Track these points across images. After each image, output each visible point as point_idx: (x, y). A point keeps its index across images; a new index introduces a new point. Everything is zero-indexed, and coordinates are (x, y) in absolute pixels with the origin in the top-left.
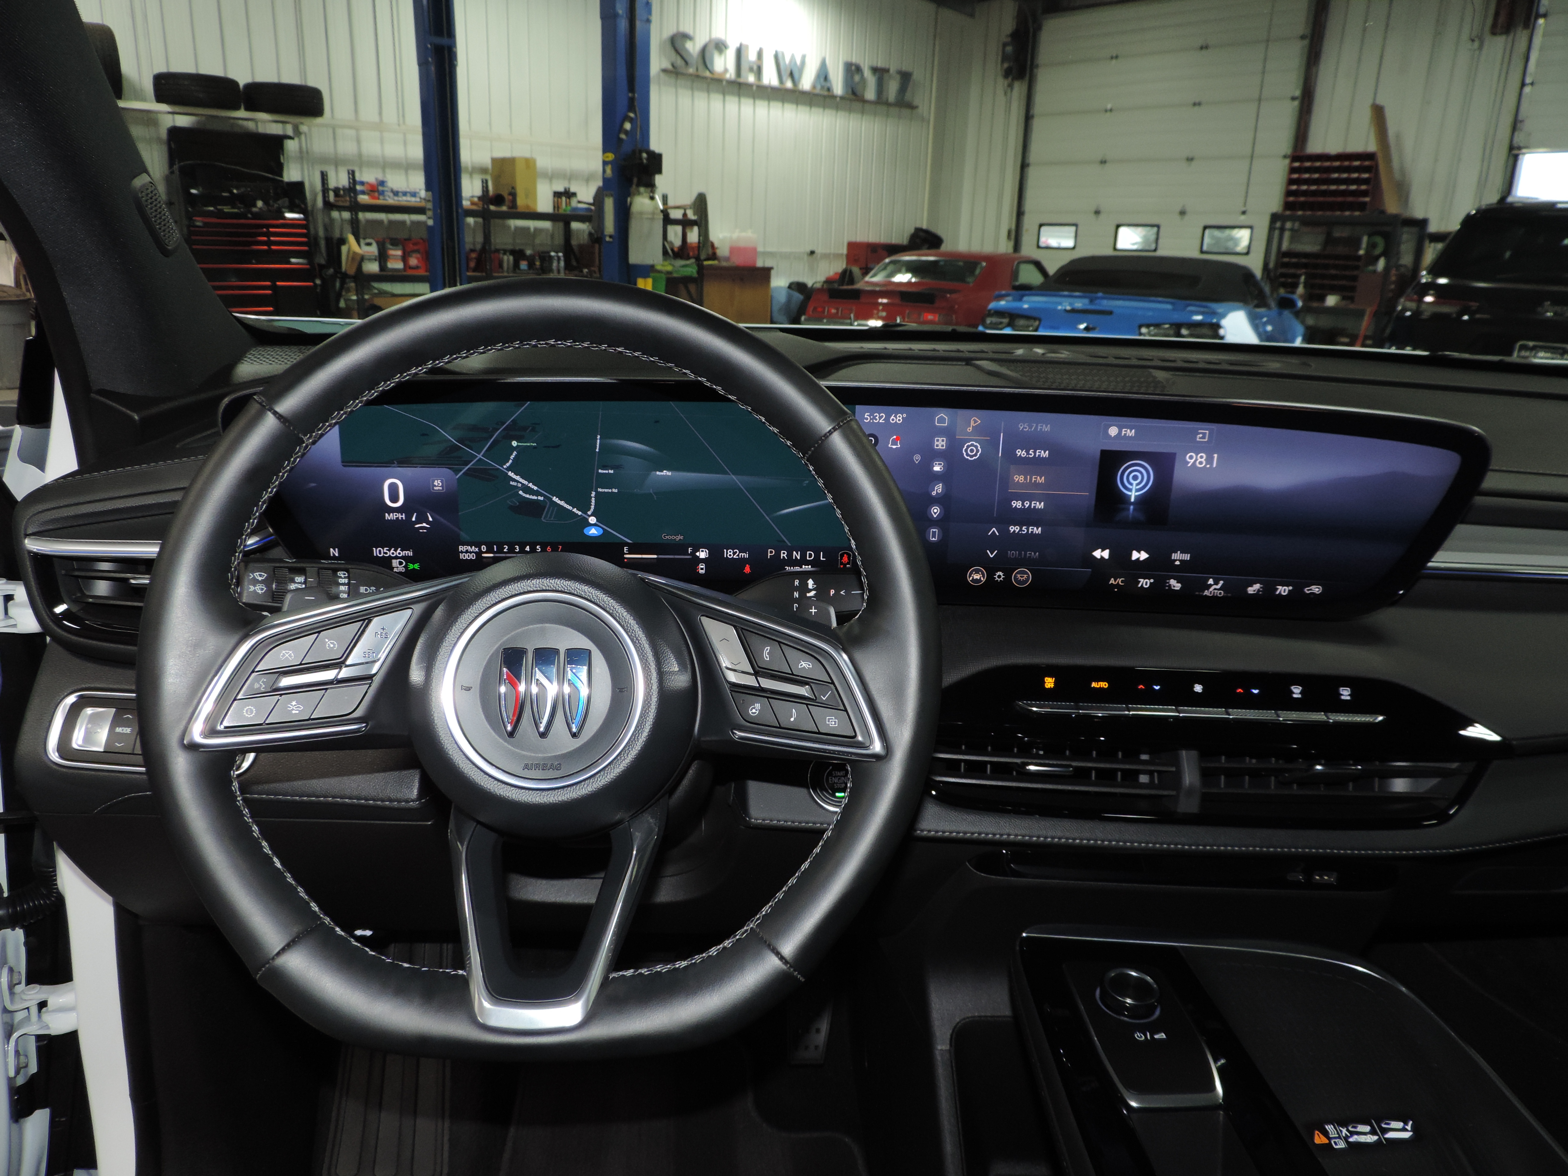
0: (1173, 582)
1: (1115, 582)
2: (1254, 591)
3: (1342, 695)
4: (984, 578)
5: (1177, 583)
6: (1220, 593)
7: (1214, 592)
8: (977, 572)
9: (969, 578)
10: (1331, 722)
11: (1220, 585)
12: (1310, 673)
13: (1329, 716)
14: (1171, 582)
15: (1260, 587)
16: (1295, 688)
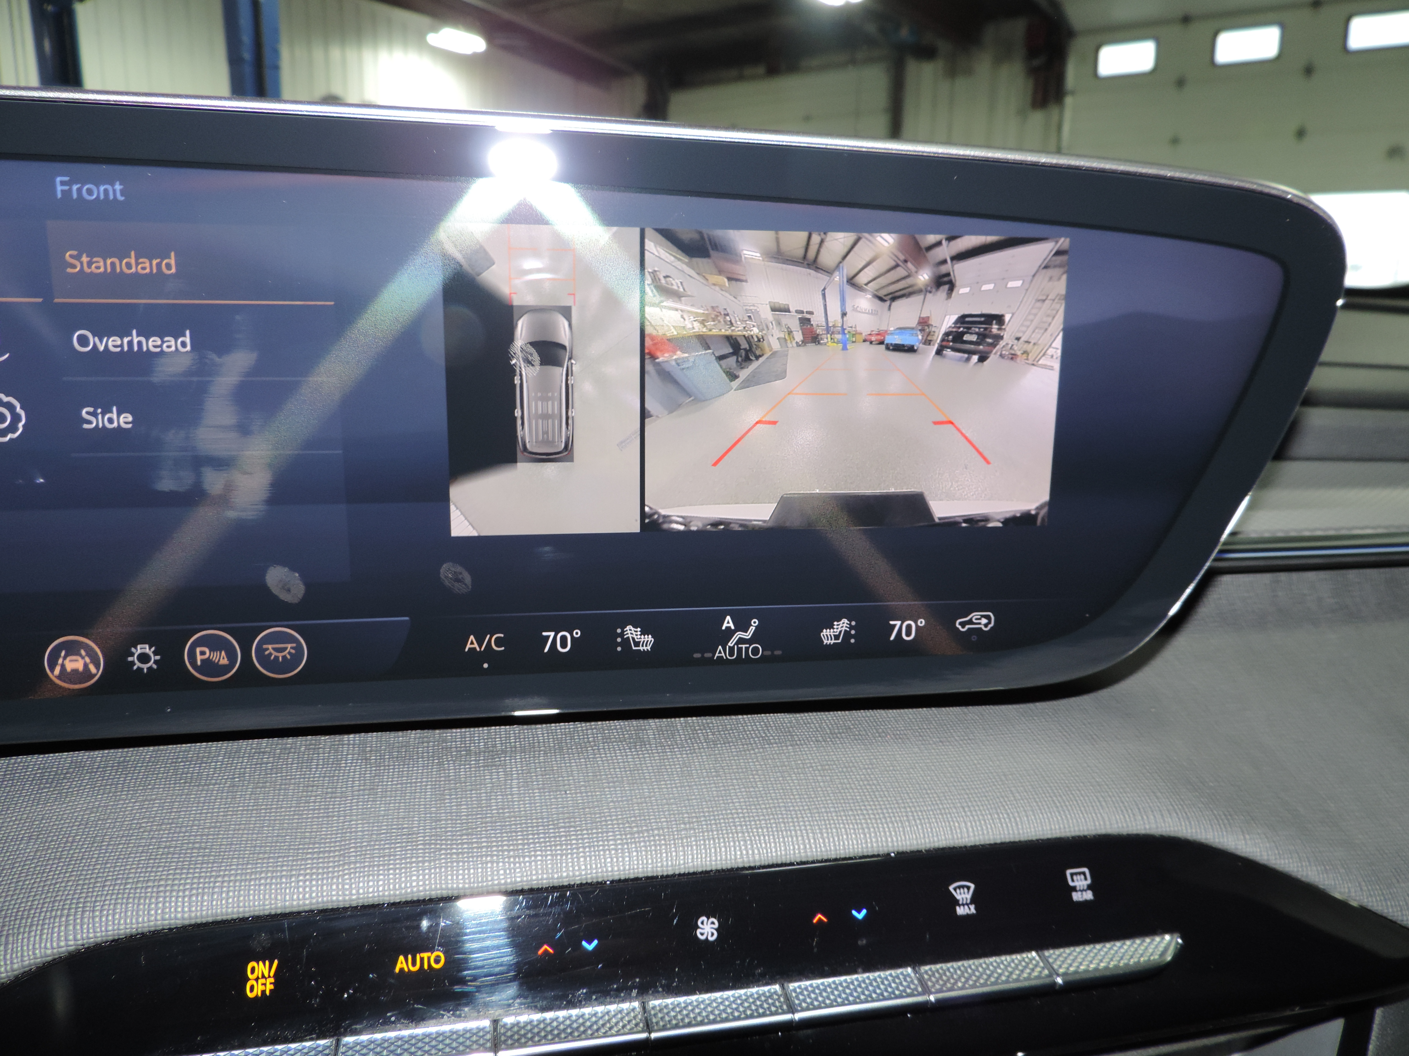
0: (632, 632)
1: (480, 647)
2: (837, 637)
3: (1074, 889)
4: (97, 667)
5: (643, 633)
6: (755, 651)
7: (740, 650)
8: (72, 649)
9: (52, 670)
10: (1060, 985)
11: (752, 629)
12: (992, 842)
13: (1051, 960)
14: (629, 632)
15: (851, 627)
16: (960, 887)
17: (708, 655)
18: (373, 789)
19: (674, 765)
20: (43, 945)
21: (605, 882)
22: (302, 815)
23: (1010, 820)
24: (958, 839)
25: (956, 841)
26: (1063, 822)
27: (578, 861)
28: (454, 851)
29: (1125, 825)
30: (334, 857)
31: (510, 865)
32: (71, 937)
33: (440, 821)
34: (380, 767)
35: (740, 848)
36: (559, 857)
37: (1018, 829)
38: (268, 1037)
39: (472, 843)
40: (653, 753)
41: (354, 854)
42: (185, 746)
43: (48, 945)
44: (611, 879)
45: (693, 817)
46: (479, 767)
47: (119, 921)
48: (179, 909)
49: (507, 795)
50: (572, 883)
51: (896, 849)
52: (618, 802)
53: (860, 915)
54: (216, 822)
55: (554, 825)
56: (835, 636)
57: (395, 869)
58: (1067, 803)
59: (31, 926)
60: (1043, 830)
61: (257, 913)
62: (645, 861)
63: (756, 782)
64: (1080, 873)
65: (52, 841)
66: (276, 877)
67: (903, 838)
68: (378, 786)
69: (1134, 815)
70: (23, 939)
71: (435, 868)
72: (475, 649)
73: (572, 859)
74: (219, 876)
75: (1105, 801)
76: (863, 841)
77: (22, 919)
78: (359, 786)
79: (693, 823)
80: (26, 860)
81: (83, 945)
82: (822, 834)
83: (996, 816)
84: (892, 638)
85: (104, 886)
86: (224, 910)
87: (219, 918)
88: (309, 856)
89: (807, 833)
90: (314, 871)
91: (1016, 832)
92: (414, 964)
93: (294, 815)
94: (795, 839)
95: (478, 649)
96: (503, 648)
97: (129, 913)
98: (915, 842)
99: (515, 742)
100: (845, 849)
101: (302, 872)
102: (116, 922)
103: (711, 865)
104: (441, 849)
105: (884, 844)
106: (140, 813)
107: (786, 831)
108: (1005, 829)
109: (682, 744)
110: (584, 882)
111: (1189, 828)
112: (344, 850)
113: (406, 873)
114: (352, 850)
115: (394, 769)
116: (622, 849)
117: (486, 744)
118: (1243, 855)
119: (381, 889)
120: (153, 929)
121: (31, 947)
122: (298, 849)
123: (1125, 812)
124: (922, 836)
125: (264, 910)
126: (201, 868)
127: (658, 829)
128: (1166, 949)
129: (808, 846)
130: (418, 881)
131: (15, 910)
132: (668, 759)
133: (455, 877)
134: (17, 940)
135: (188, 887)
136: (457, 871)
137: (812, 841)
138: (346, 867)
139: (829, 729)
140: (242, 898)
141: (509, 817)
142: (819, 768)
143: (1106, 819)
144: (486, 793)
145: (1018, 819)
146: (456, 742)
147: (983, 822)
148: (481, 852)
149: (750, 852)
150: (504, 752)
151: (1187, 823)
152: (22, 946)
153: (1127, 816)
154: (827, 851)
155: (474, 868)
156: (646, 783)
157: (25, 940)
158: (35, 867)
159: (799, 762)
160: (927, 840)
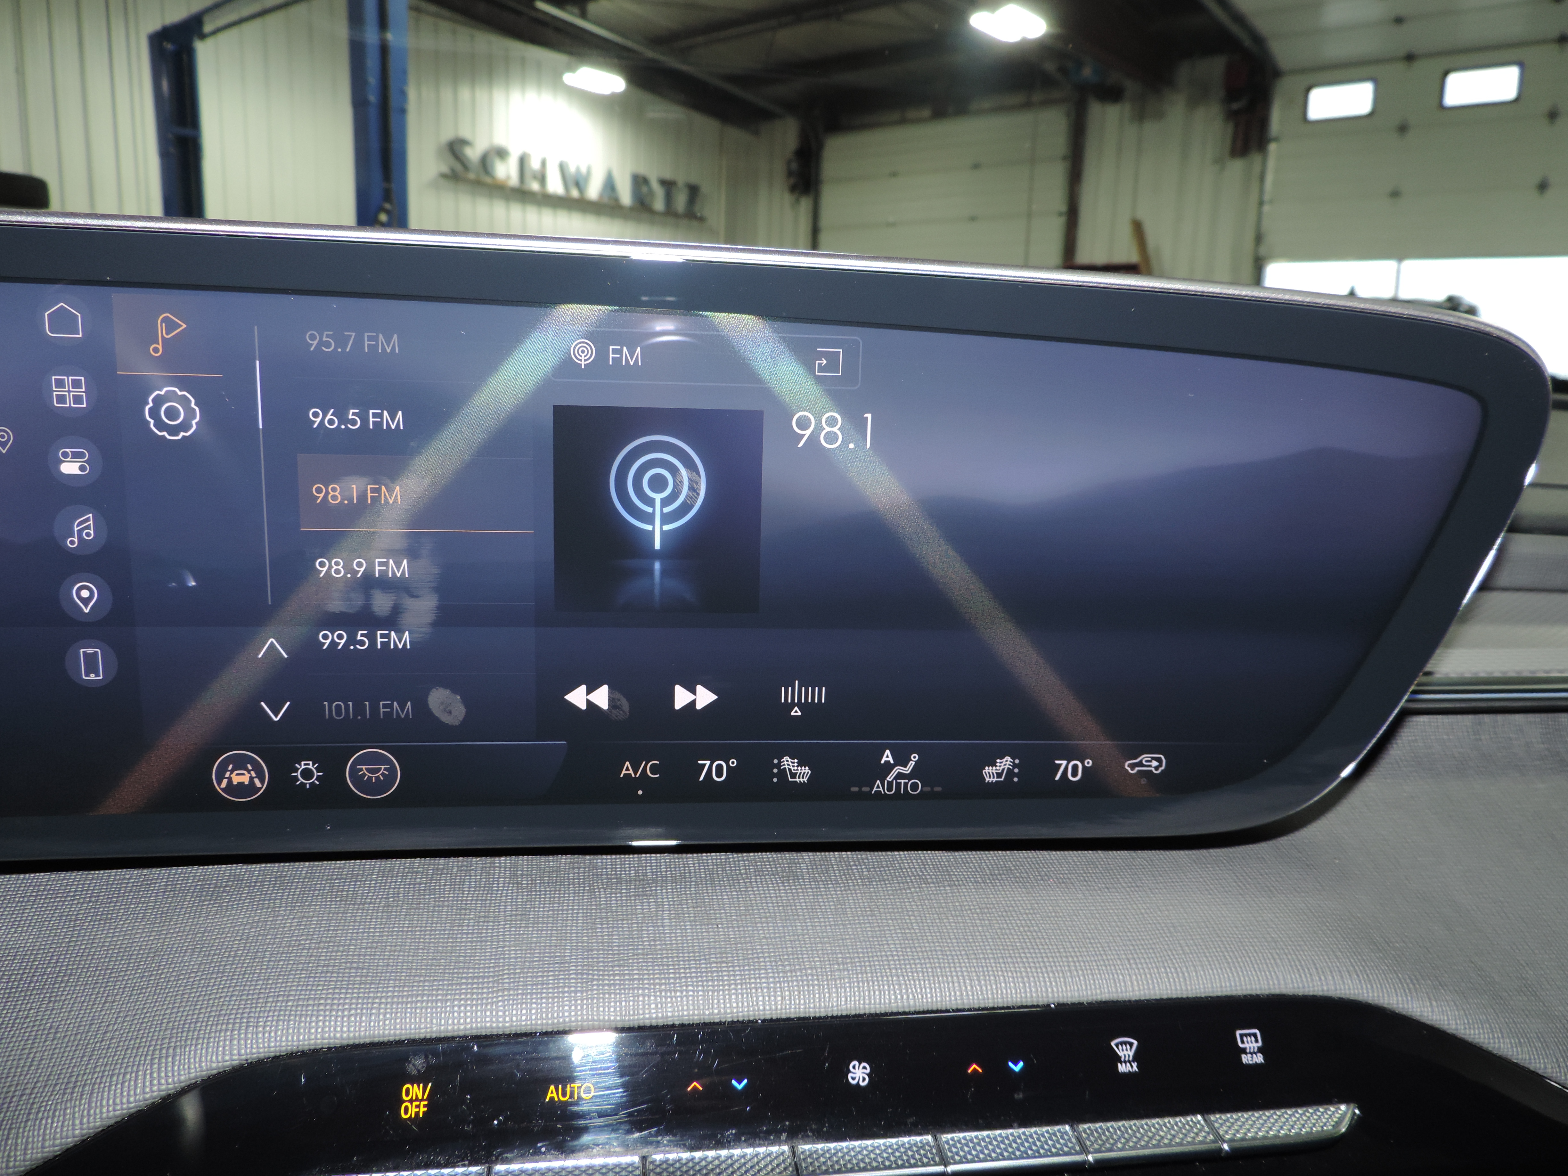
0: (788, 763)
1: (635, 773)
2: (999, 775)
3: (1244, 1051)
4: (262, 781)
5: (800, 764)
6: (914, 787)
7: (899, 784)
8: (240, 764)
9: (219, 784)
10: (1226, 1151)
11: (912, 764)
12: (1158, 997)
13: (1217, 1125)
14: (786, 763)
15: (1015, 765)
16: (1122, 1043)
17: (866, 789)
18: (525, 915)
19: (828, 902)
20: (209, 1058)
21: (757, 1021)
22: (456, 938)
23: (1178, 975)
24: (1122, 992)
25: (1120, 995)
26: (1235, 980)
27: (730, 999)
28: (606, 982)
29: (1301, 985)
30: (488, 983)
31: (661, 999)
32: (235, 1052)
33: (592, 950)
34: (531, 892)
35: (895, 992)
36: (710, 993)
37: (1186, 984)
38: (422, 1161)
39: (624, 975)
40: (806, 889)
41: (507, 981)
42: (339, 863)
43: (214, 1058)
44: (762, 1018)
45: (846, 958)
46: (630, 896)
47: (281, 1038)
48: (339, 1029)
49: (658, 926)
50: (723, 1020)
51: (1056, 1000)
52: (771, 938)
53: (1018, 1068)
54: (372, 943)
55: (705, 959)
56: (996, 773)
57: (548, 998)
58: (1240, 960)
59: (198, 1039)
60: (1213, 987)
61: (412, 1037)
62: (797, 1001)
63: (912, 923)
64: (1250, 1035)
65: (215, 954)
66: (432, 1001)
67: (1064, 988)
68: (530, 911)
69: (1311, 974)
70: (190, 1051)
71: (587, 999)
72: (630, 774)
73: (724, 996)
74: (377, 998)
75: (1280, 959)
76: (1022, 991)
77: (189, 1031)
78: (512, 911)
79: (847, 964)
80: (190, 973)
81: (247, 1060)
82: (979, 981)
83: (1163, 970)
84: (1057, 778)
85: (266, 1002)
86: (381, 1032)
87: (376, 1040)
88: (464, 981)
89: (964, 980)
90: (469, 996)
91: (1184, 988)
92: (564, 1095)
93: (448, 938)
94: (951, 985)
95: (633, 776)
96: (658, 776)
97: (291, 1031)
98: (1076, 994)
99: (666, 871)
100: (1003, 998)
101: (457, 997)
102: (278, 1038)
103: (865, 1008)
104: (593, 980)
105: (1044, 994)
106: (299, 930)
107: (942, 976)
108: (1172, 984)
109: (836, 880)
110: (736, 1020)
111: (1370, 991)
112: (498, 976)
113: (558, 1002)
114: (506, 976)
115: (545, 895)
116: (775, 988)
117: (637, 872)
118: (1429, 1022)
119: (534, 1017)
120: (312, 1047)
121: (197, 1060)
122: (454, 973)
123: (1301, 971)
124: (1084, 988)
125: (420, 1033)
126: (360, 989)
127: (811, 969)
128: (1341, 1120)
129: (964, 993)
130: (570, 1011)
131: (182, 1022)
132: (822, 895)
133: (607, 1009)
134: (185, 1052)
135: (347, 1007)
136: (609, 1003)
137: (969, 988)
138: (500, 994)
139: (989, 870)
140: (398, 1021)
141: (660, 950)
142: (978, 911)
143: (1281, 977)
144: (637, 923)
145: (1186, 974)
146: (606, 868)
147: (1148, 976)
148: (633, 985)
149: (905, 997)
150: (655, 881)
151: (1369, 986)
152: (189, 1059)
153: (1303, 976)
154: (984, 999)
155: (625, 1001)
156: (798, 919)
157: (192, 1053)
158: (200, 980)
159: (957, 904)
160: (1089, 993)
